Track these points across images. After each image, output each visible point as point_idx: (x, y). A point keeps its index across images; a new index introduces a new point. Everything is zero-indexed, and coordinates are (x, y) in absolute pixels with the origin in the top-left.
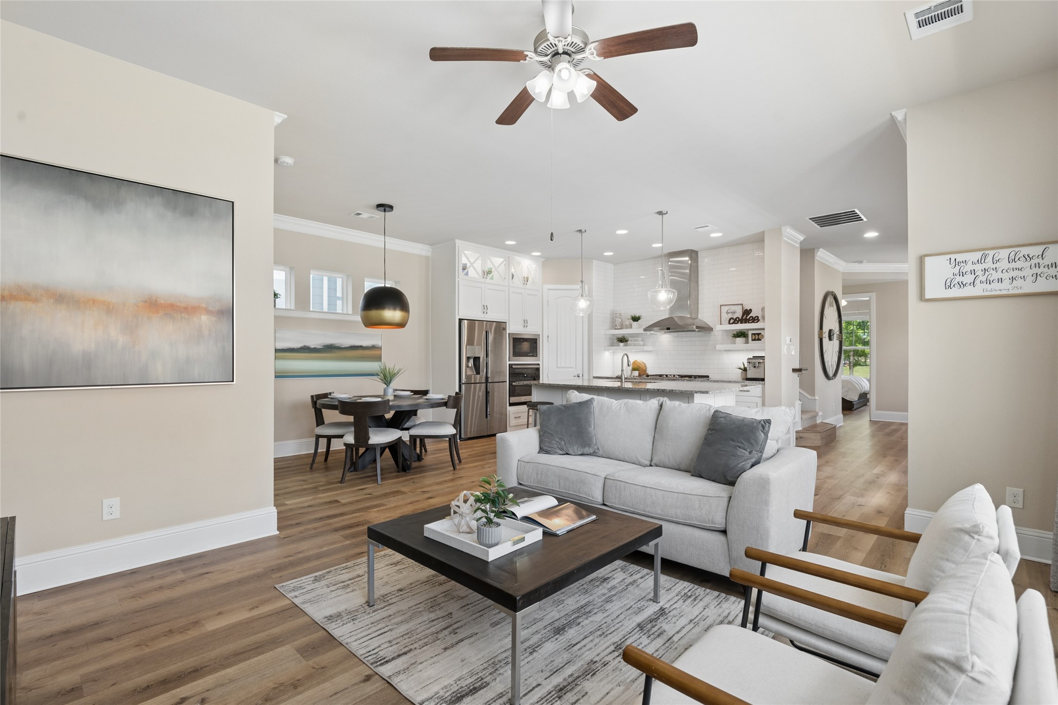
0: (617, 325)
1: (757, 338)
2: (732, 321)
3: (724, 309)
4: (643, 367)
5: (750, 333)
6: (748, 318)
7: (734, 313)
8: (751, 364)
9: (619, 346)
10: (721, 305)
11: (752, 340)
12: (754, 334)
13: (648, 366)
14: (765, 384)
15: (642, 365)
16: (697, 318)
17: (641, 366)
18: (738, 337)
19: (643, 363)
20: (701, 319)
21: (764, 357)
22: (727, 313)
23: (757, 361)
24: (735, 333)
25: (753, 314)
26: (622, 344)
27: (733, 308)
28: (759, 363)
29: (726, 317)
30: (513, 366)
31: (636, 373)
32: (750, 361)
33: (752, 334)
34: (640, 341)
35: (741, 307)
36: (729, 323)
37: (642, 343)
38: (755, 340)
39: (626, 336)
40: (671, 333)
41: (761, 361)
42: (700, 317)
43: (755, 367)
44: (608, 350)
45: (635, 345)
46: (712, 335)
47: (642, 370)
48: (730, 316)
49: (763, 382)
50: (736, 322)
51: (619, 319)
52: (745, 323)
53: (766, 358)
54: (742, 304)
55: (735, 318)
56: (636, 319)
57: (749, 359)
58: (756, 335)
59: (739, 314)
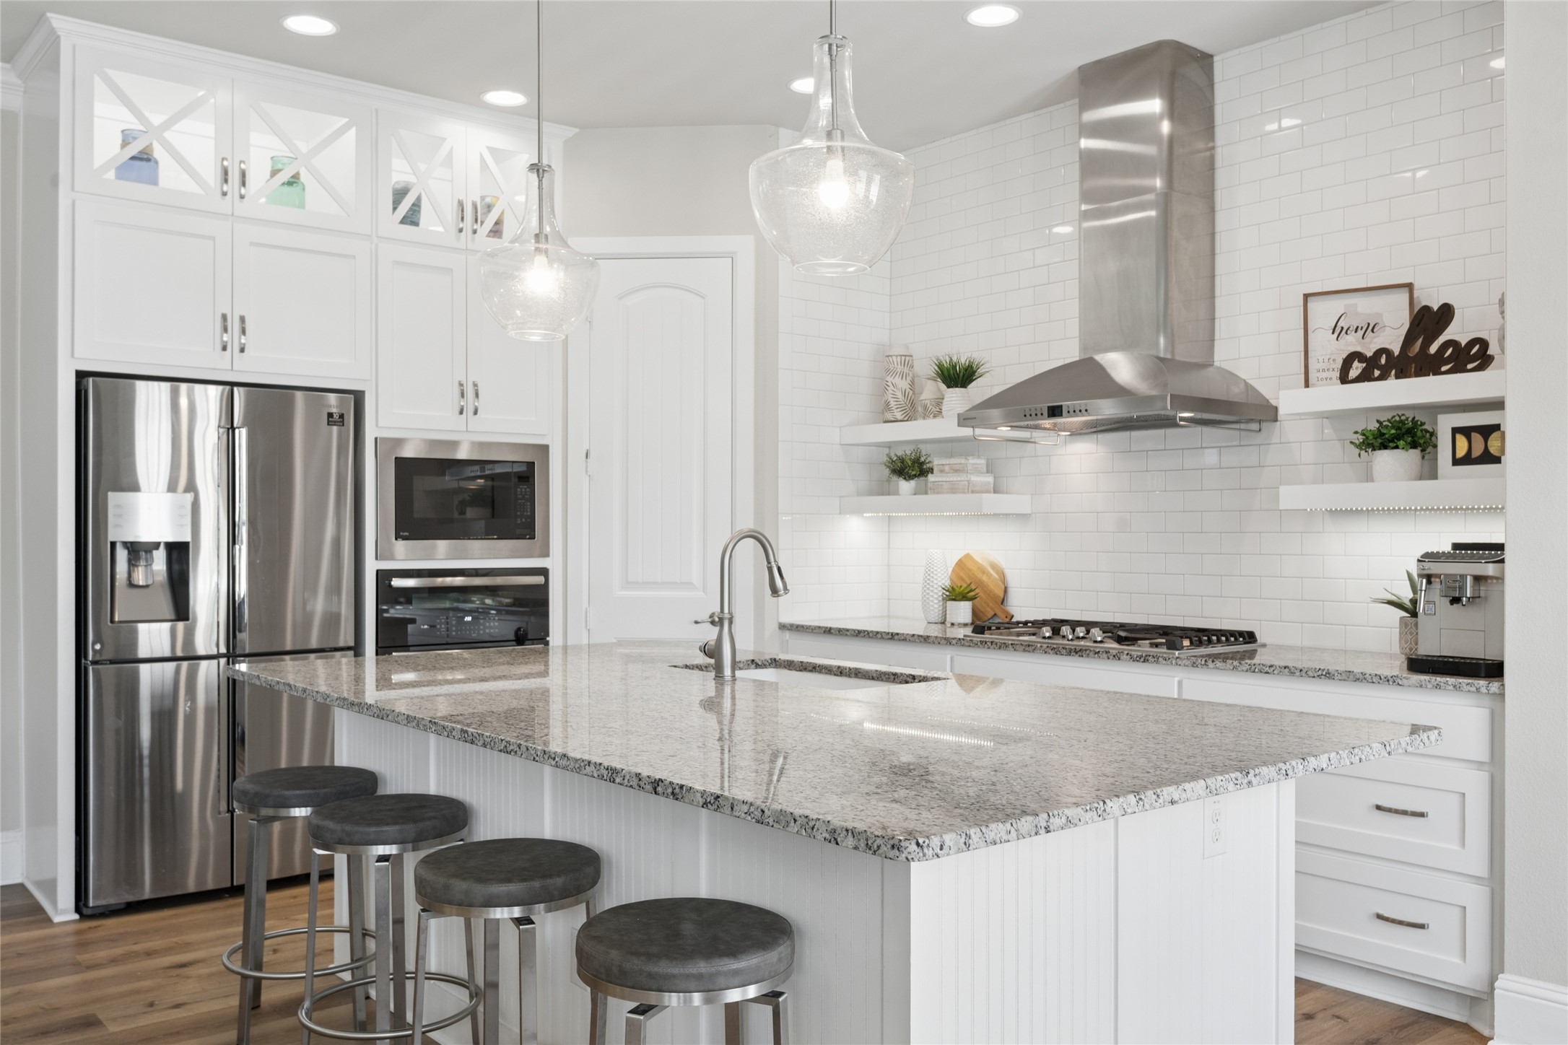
0: (893, 403)
1: (1477, 451)
2: (1354, 372)
3: (1322, 314)
4: (992, 586)
5: (1445, 425)
6: (1433, 349)
7: (1371, 328)
8: (1436, 585)
9: (896, 493)
10: (1306, 296)
11: (1456, 462)
12: (1466, 431)
13: (1013, 581)
14: (1502, 695)
15: (989, 576)
16: (1209, 364)
17: (985, 578)
18: (1384, 446)
19: (994, 566)
20: (1225, 366)
21: (1500, 547)
22: (1338, 331)
23: (1469, 569)
24: (1373, 426)
25: (1457, 331)
26: (905, 486)
27: (1366, 307)
28: (1478, 579)
29: (1330, 351)
30: (397, 582)
31: (962, 612)
32: (1435, 568)
33: (1455, 431)
34: (977, 471)
35: (1403, 297)
36: (1344, 379)
37: (989, 479)
38: (1467, 460)
39: (925, 449)
40: (1101, 436)
41: (1490, 570)
42: (1223, 356)
43: (1455, 600)
44: (859, 511)
45: (953, 490)
46: (1275, 440)
47: (990, 594)
48: (1352, 343)
49: (1495, 686)
50: (1377, 373)
51: (897, 380)
52: (1421, 372)
53: (1508, 554)
54: (1409, 286)
55: (1369, 354)
56: (957, 376)
57: (1429, 557)
58: (1476, 437)
59: (1392, 338)
